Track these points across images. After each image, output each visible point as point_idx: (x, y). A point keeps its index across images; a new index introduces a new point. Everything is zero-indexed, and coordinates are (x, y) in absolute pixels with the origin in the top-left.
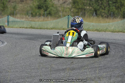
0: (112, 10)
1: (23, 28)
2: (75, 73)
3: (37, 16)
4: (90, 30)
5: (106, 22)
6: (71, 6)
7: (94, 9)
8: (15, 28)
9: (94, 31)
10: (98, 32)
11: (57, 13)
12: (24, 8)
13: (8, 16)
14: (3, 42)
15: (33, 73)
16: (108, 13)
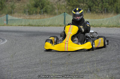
0: (106, 6)
1: (21, 25)
2: (74, 67)
3: (34, 14)
5: (101, 18)
6: (66, 3)
7: (88, 5)
10: (94, 28)
11: (53, 10)
12: (21, 7)
13: (7, 15)
14: (3, 40)
15: (34, 69)
16: (102, 9)
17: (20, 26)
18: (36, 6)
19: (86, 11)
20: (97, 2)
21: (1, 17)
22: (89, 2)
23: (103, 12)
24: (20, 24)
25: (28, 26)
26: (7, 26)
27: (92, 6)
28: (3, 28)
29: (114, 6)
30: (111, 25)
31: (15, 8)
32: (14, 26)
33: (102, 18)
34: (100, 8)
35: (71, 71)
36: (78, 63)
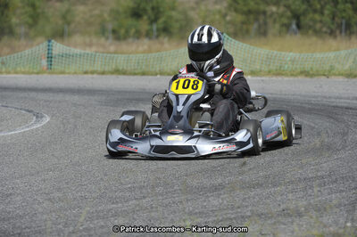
0: (344, 15)
1: (92, 73)
2: (249, 198)
4: (283, 75)
6: (225, 4)
7: (292, 12)
8: (69, 73)
9: (295, 76)
10: (308, 79)
12: (91, 17)
13: (49, 41)
14: (39, 116)
15: (130, 203)
16: (333, 24)
17: (90, 76)
18: (136, 14)
19: (284, 29)
20: (320, 1)
21: (32, 46)
22: (295, 2)
24: (88, 68)
25: (112, 73)
26: (49, 73)
27: (304, 14)
28: (38, 80)
32: (72, 76)
33: (335, 50)
34: (327, 19)
35: (239, 210)
36: (260, 185)
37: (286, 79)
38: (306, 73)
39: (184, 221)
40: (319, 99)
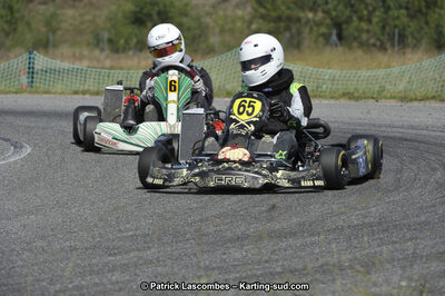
0: (397, 22)
1: (84, 93)
2: (279, 249)
3: (130, 49)
4: (322, 97)
5: (379, 66)
6: (249, 9)
7: (332, 19)
8: (55, 93)
9: (337, 99)
10: (353, 102)
11: (200, 36)
12: (82, 23)
13: (30, 53)
14: (17, 146)
15: (132, 255)
16: (383, 34)
17: (81, 96)
18: (139, 20)
19: (321, 40)
20: (367, 5)
21: (8, 59)
22: (336, 6)
23: (388, 45)
24: (77, 86)
26: (30, 92)
27: (349, 21)
28: (16, 101)
29: (427, 23)
30: (418, 94)
31: (60, 29)
32: (58, 96)
33: (385, 67)
34: (375, 28)
35: (267, 265)
36: (293, 234)
37: (325, 102)
38: (349, 96)
39: (199, 277)
40: (366, 127)
